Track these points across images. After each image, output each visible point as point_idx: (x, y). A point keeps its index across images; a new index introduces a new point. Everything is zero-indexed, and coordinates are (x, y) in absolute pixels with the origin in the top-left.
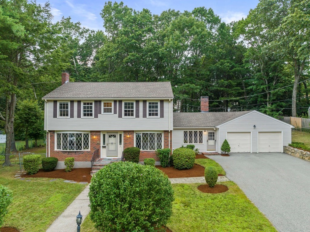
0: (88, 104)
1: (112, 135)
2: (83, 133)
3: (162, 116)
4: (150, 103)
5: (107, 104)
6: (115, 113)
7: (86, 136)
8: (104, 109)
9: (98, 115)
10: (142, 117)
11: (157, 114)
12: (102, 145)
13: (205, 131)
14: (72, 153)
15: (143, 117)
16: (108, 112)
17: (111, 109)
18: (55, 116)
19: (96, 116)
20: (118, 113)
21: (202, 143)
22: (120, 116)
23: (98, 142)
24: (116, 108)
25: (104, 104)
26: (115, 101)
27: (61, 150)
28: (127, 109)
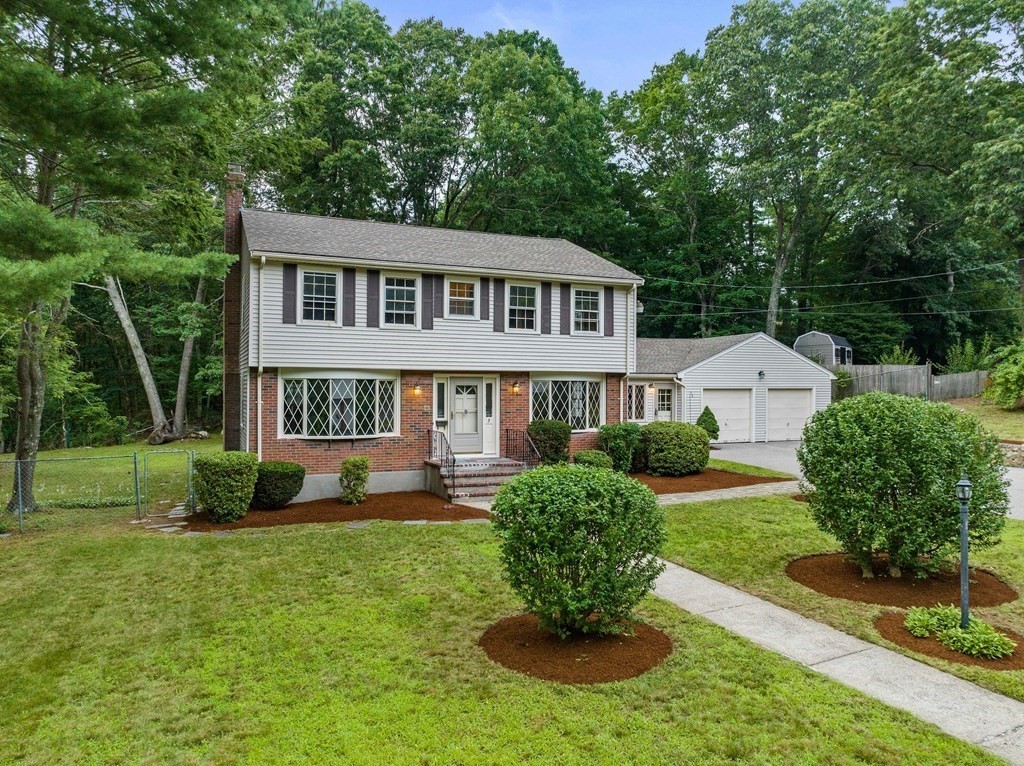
0: (400, 282)
1: (462, 387)
2: (378, 378)
3: (609, 332)
4: (578, 293)
5: (463, 288)
6: (485, 316)
7: (388, 387)
8: (452, 302)
9: (435, 319)
10: (559, 333)
11: (595, 327)
12: (435, 418)
13: (650, 386)
14: (341, 444)
15: (561, 334)
16: (461, 312)
17: (471, 303)
18: (289, 317)
19: (428, 325)
20: (491, 318)
21: (642, 418)
22: (498, 327)
23: (426, 408)
24: (488, 300)
25: (453, 285)
26: (485, 280)
27: (305, 435)
28: (517, 308)
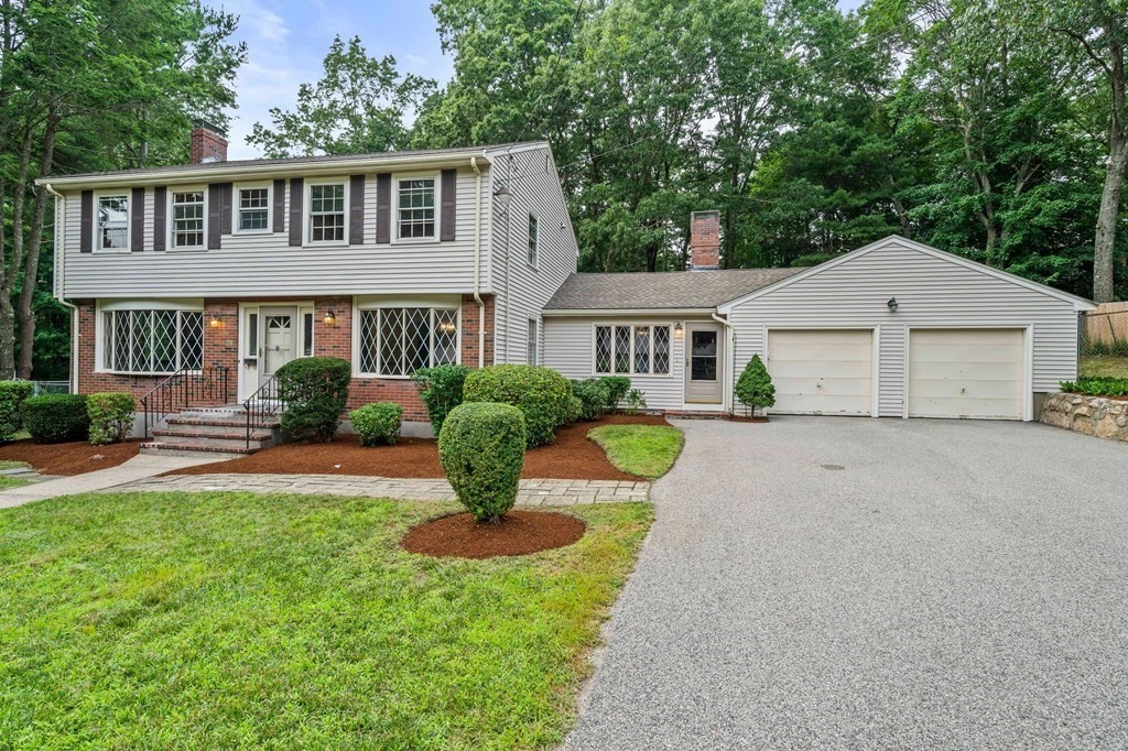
0: (190, 198)
1: (279, 319)
2: (180, 309)
3: (449, 234)
4: (404, 185)
5: (253, 197)
6: (278, 227)
7: (193, 321)
8: (244, 215)
9: (223, 237)
10: (374, 241)
11: (430, 230)
12: (244, 352)
13: (677, 327)
14: (147, 381)
15: (378, 243)
16: (256, 225)
17: (265, 214)
18: (86, 247)
19: (215, 244)
20: (287, 230)
22: (295, 240)
23: (230, 343)
24: (283, 208)
25: (245, 194)
26: (279, 183)
27: (113, 371)
28: (323, 213)
